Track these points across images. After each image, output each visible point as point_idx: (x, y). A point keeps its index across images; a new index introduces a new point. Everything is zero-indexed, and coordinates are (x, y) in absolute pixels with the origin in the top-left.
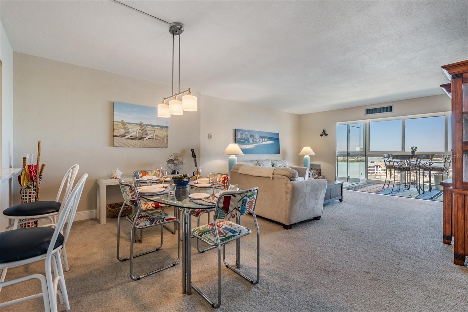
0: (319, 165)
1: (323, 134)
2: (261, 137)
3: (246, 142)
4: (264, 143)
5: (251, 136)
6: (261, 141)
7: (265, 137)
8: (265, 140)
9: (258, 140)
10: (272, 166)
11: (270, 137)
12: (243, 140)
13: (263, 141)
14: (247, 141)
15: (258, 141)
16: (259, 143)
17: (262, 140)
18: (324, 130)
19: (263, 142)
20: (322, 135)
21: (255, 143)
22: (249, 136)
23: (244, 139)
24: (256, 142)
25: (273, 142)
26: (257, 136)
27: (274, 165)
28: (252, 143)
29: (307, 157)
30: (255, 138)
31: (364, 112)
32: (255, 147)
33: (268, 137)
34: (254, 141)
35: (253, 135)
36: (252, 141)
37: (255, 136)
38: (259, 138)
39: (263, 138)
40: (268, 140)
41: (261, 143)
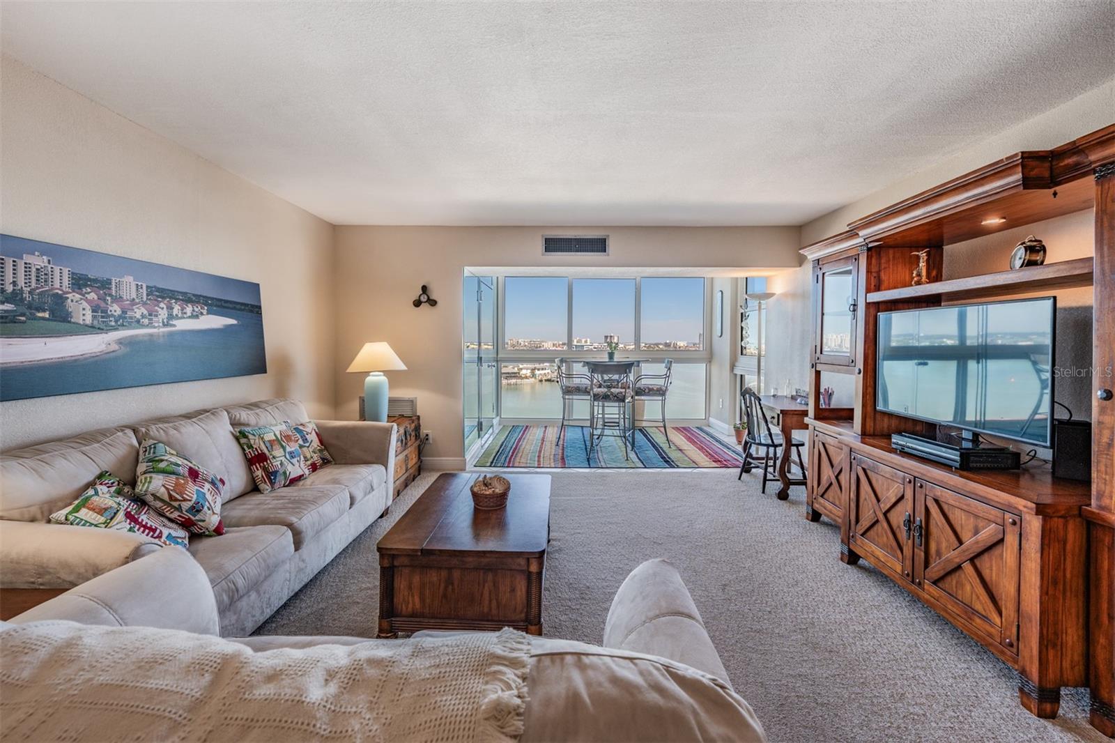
0: (412, 402)
1: (424, 298)
2: (160, 294)
4: (181, 325)
5: (82, 282)
6: (163, 314)
7: (184, 294)
8: (189, 309)
9: (139, 312)
10: (237, 439)
11: (212, 299)
12: (11, 309)
13: (177, 317)
14: (47, 315)
15: (138, 316)
16: (143, 326)
17: (170, 308)
18: (424, 289)
19: (174, 322)
20: (417, 303)
21: (115, 329)
22: (59, 283)
23: (16, 300)
24: (123, 321)
25: (233, 321)
26: (128, 286)
27: (245, 437)
28: (92, 327)
29: (376, 378)
30: (118, 299)
31: (540, 245)
32: (115, 347)
33: (204, 297)
34: (109, 316)
35: (96, 281)
36: (94, 317)
37: (114, 284)
38: (145, 299)
39: (171, 298)
40: (202, 314)
41: (164, 325)
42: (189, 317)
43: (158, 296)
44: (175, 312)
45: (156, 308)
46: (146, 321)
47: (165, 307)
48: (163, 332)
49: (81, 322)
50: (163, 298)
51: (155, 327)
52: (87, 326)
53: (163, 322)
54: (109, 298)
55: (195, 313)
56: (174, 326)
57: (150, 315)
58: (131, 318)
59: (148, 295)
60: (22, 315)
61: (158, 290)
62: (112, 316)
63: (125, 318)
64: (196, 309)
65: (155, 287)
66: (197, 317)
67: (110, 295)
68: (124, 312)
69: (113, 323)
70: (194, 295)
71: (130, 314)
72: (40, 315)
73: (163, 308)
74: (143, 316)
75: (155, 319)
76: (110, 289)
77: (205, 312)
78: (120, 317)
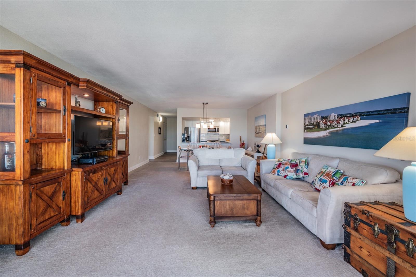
2: (342, 116)
3: (315, 128)
4: (347, 126)
5: (322, 118)
6: (341, 123)
7: (350, 114)
8: (351, 120)
9: (335, 123)
11: (364, 113)
12: (312, 126)
13: (346, 123)
14: (317, 127)
15: (334, 125)
16: (335, 128)
19: (345, 125)
21: (328, 129)
22: (319, 119)
23: (313, 124)
24: (331, 127)
25: (378, 121)
26: (333, 117)
28: (324, 129)
30: (330, 121)
32: (328, 134)
33: (359, 113)
34: (327, 126)
35: (325, 117)
36: (324, 126)
37: (329, 117)
38: (336, 119)
39: (345, 117)
40: (357, 120)
41: (342, 127)
42: (351, 122)
43: (341, 117)
44: (346, 121)
45: (340, 121)
46: (336, 126)
47: (342, 120)
48: (341, 129)
49: (322, 128)
50: (342, 117)
51: (338, 128)
52: (323, 129)
53: (341, 126)
54: (328, 121)
55: (354, 121)
56: (345, 126)
57: (337, 124)
58: (332, 126)
59: (337, 118)
60: (314, 128)
61: (341, 115)
62: (328, 126)
63: (331, 126)
64: (355, 119)
65: (340, 114)
66: (355, 122)
67: (328, 120)
68: (331, 124)
69: (328, 128)
70: (354, 113)
71: (332, 124)
72: (316, 127)
73: (341, 121)
74: (335, 125)
75: (339, 125)
76: (328, 118)
77: (359, 119)
78: (330, 126)
